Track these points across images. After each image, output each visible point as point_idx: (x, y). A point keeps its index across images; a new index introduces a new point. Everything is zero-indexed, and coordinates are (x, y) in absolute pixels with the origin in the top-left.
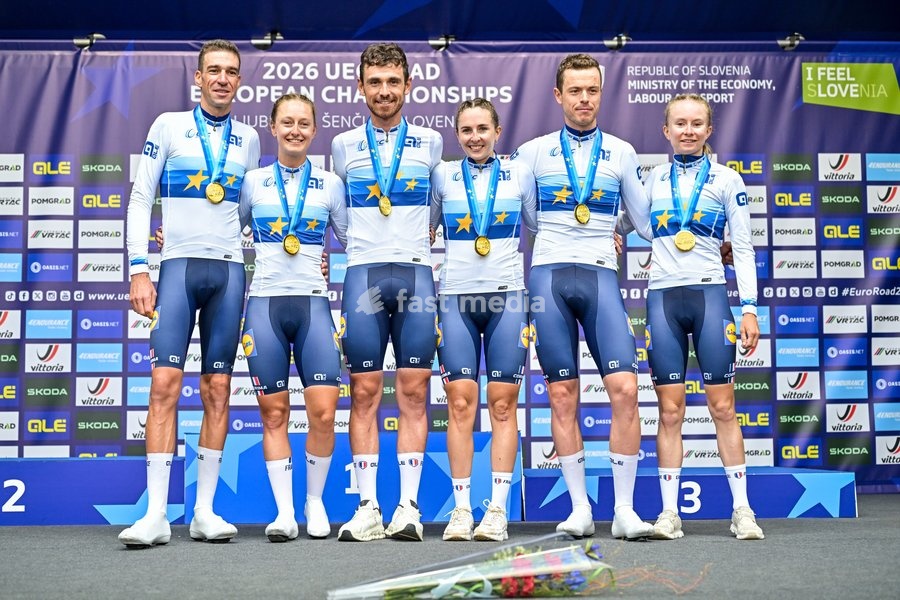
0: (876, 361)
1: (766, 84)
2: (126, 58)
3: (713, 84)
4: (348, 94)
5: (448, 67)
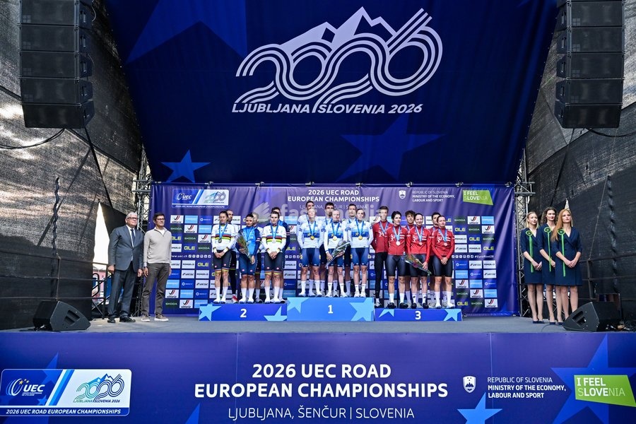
0: (485, 277)
1: (452, 196)
2: (270, 189)
3: (437, 196)
5: (361, 191)
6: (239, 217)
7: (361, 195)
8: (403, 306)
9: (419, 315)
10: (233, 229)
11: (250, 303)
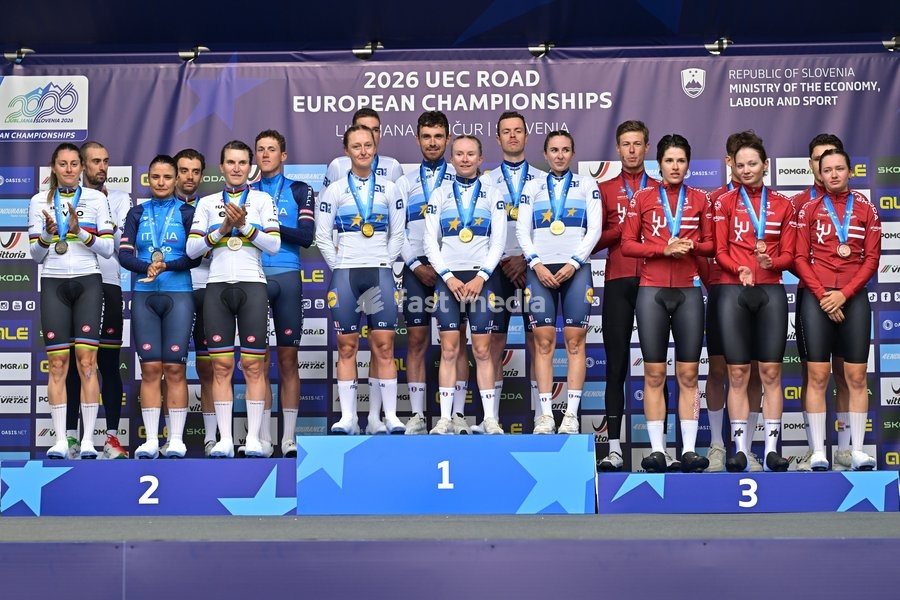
1: (871, 85)
2: (230, 69)
3: (816, 87)
4: (449, 102)
5: (548, 74)
6: (127, 171)
7: (549, 85)
8: (692, 465)
9: (751, 493)
10: (106, 207)
11: (174, 456)
